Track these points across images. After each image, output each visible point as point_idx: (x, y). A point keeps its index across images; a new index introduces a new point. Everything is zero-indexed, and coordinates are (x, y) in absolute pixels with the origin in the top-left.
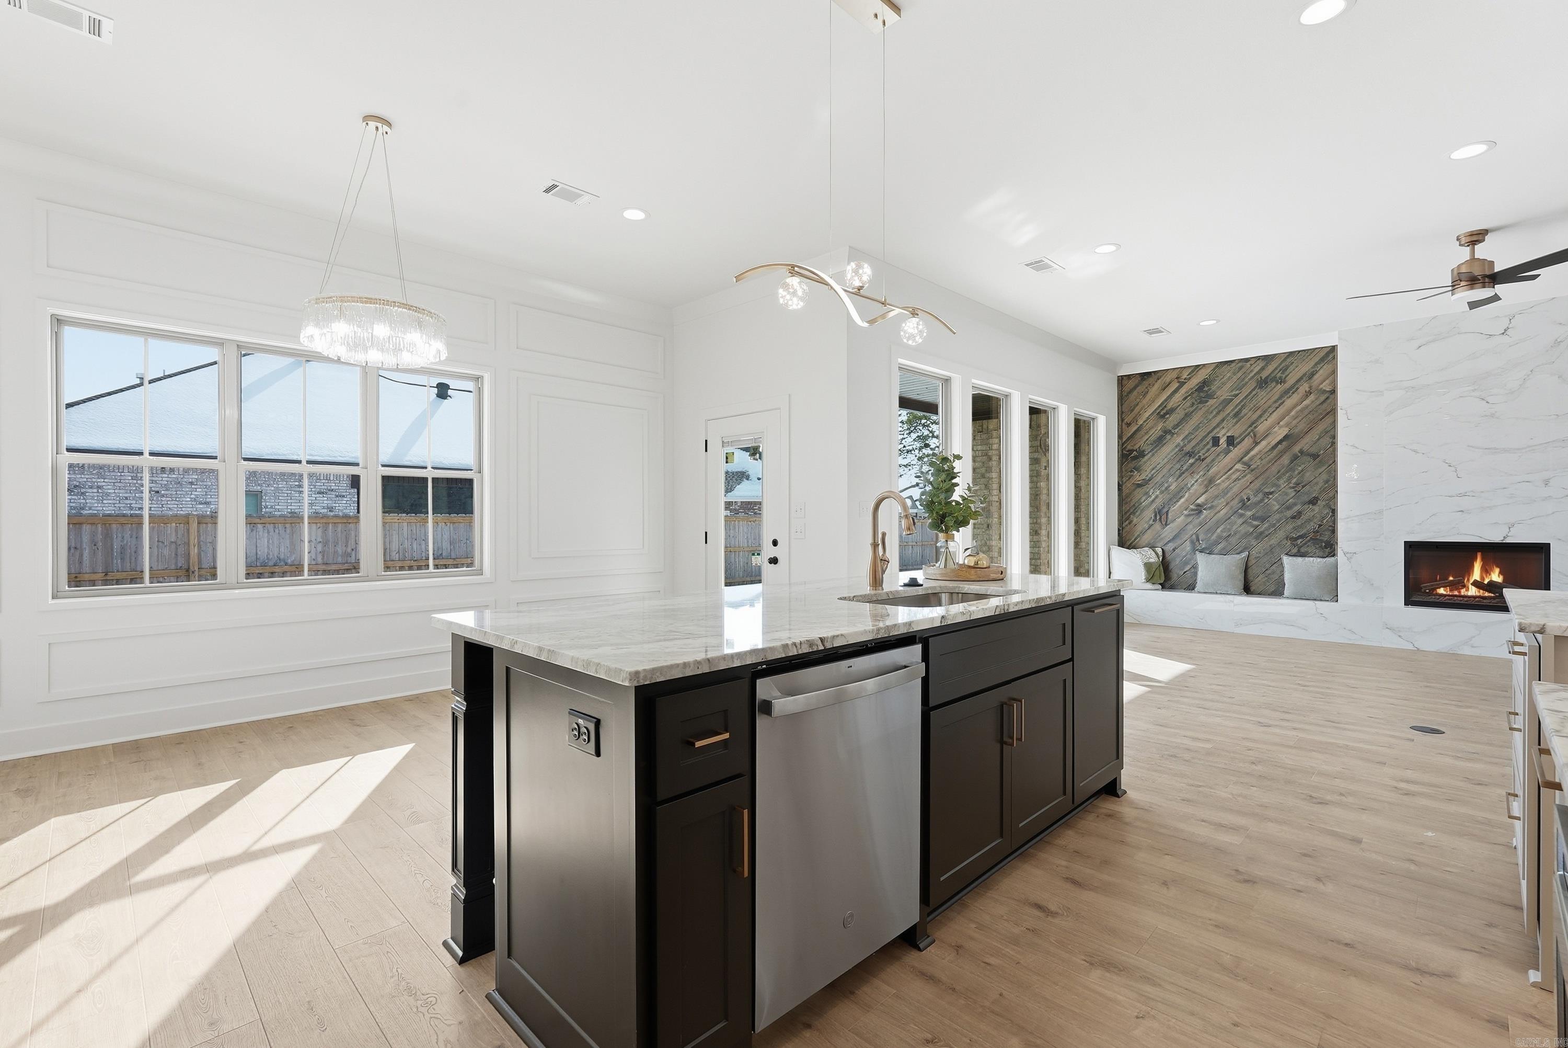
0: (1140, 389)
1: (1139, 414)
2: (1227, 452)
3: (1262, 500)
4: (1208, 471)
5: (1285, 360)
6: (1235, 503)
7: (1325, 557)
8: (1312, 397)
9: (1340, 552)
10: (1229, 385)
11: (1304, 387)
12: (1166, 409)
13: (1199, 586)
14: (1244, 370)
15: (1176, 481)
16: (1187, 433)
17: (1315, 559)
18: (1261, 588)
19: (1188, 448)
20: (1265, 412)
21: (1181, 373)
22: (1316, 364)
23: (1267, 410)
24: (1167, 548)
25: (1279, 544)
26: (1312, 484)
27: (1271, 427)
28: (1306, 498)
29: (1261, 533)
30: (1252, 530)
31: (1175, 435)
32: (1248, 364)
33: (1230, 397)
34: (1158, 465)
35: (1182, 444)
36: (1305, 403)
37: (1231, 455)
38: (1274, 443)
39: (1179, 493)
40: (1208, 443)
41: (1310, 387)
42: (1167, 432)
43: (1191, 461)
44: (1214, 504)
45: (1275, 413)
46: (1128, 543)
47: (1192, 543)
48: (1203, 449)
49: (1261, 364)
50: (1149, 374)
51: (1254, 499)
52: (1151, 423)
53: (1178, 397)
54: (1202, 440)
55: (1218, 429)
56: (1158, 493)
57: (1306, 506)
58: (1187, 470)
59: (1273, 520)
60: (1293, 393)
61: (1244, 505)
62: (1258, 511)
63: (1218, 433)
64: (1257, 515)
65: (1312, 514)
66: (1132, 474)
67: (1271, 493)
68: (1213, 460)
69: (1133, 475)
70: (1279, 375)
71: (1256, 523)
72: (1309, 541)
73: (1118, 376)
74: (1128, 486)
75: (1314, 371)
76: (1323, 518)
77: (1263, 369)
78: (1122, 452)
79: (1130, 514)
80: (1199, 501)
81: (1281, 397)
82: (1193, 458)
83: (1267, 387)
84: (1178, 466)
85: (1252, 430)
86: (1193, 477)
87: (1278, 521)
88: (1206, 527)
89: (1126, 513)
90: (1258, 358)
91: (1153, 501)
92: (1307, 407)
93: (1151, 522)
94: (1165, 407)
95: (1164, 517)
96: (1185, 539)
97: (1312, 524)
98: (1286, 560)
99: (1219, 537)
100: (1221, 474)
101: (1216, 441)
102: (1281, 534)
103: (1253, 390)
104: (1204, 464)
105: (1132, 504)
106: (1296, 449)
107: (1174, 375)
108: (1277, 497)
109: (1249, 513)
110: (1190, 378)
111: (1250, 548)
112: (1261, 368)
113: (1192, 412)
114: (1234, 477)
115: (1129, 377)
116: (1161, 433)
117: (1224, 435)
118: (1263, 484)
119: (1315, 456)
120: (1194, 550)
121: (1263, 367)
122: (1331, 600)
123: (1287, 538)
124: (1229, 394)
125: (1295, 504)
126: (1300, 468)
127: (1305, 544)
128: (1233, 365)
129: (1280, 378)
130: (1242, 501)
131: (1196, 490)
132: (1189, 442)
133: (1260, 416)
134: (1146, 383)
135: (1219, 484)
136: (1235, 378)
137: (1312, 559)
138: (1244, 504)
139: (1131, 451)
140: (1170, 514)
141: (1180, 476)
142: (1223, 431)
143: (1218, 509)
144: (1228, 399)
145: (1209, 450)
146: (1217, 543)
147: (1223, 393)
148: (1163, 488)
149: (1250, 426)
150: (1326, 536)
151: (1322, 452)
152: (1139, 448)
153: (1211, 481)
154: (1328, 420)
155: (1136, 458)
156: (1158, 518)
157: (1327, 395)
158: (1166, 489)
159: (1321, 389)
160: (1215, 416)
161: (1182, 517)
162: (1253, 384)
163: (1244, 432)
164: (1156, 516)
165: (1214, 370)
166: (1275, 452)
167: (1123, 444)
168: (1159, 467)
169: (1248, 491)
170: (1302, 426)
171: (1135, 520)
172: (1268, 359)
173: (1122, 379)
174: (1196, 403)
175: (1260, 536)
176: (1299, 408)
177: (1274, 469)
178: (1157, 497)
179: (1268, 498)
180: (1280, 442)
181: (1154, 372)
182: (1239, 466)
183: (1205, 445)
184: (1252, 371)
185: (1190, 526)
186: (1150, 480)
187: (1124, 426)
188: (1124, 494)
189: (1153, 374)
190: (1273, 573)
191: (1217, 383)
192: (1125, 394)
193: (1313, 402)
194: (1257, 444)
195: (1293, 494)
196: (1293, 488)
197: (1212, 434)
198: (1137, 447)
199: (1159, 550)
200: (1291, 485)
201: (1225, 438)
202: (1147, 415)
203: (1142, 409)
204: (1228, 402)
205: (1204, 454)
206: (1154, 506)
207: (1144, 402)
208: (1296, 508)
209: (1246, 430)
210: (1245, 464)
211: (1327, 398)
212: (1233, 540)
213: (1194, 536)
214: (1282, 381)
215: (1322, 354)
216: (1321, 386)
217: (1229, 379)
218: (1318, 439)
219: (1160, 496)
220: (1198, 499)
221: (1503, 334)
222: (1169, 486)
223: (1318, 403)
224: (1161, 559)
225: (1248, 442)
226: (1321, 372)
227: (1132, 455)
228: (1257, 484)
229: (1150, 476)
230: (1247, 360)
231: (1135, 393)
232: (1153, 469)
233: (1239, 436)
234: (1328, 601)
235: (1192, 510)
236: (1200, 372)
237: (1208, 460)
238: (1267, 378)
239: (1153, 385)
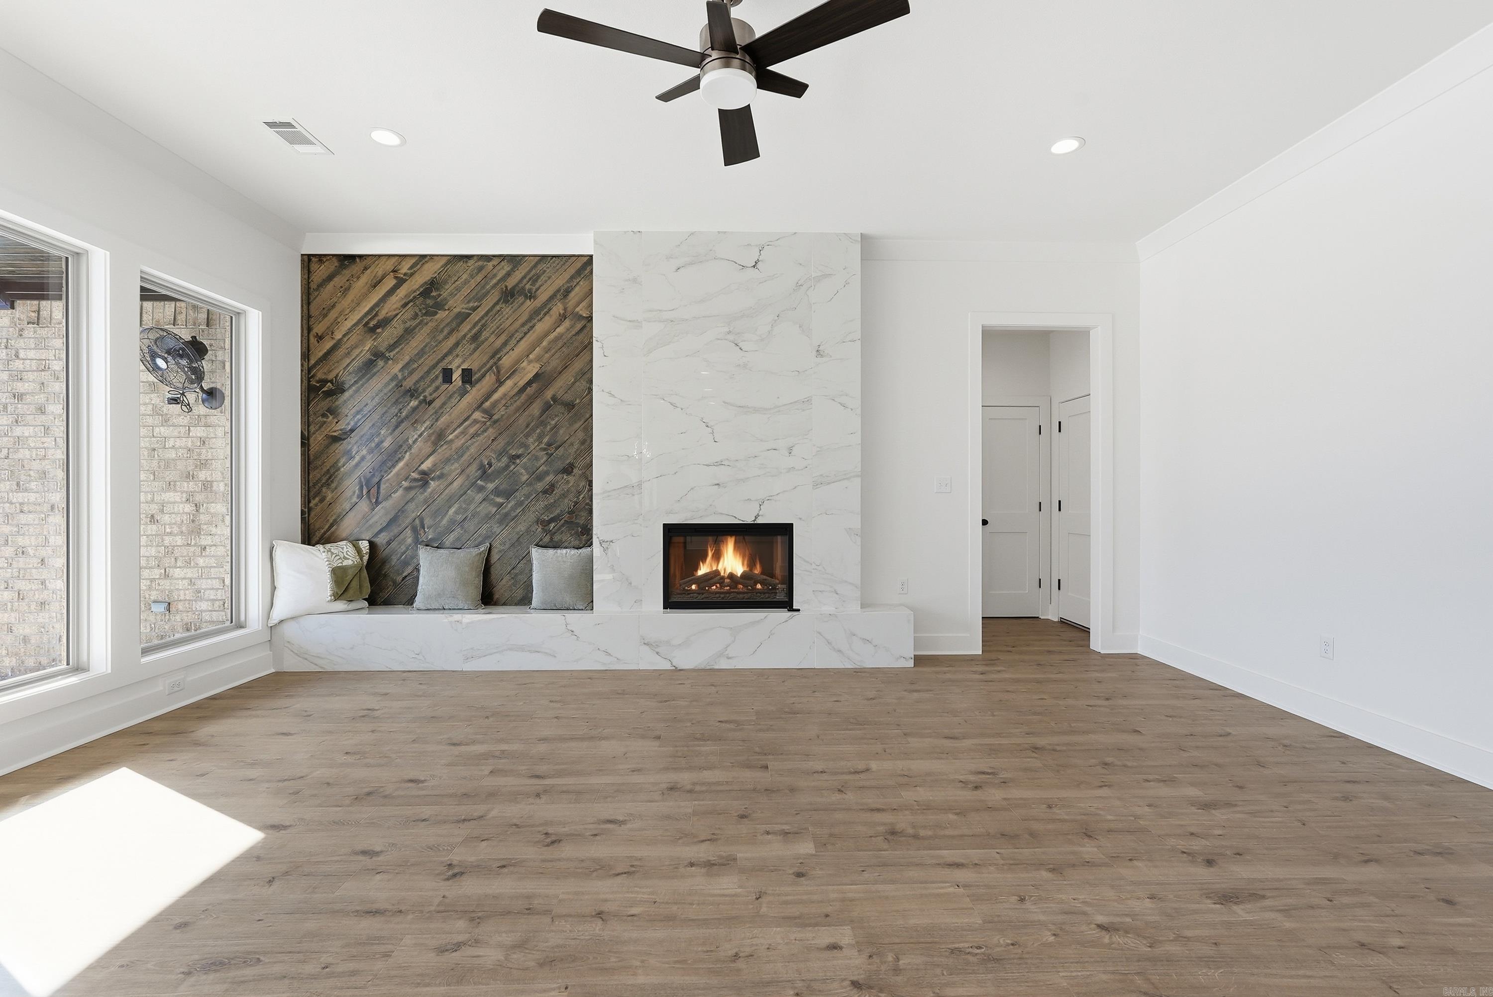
0: (338, 281)
1: (336, 322)
2: (463, 393)
3: (507, 466)
4: (437, 420)
5: (535, 266)
6: (473, 470)
7: (581, 548)
8: (567, 323)
9: (595, 541)
10: (465, 291)
11: (558, 308)
12: (377, 318)
13: (419, 601)
14: (484, 273)
15: (391, 434)
16: (407, 358)
17: (568, 550)
18: (507, 595)
19: (409, 383)
20: (511, 337)
21: (400, 264)
22: (572, 278)
23: (513, 335)
24: (381, 540)
25: (528, 531)
26: (566, 445)
27: (519, 361)
28: (560, 465)
29: (506, 515)
30: (495, 509)
31: (390, 362)
32: (490, 265)
33: (467, 311)
34: (365, 406)
35: (400, 377)
36: (558, 330)
37: (468, 399)
38: (522, 383)
39: (396, 452)
40: (437, 377)
41: (565, 309)
42: (377, 355)
43: (414, 403)
44: (445, 471)
45: (522, 342)
46: (318, 535)
47: (415, 530)
48: (429, 386)
49: (506, 267)
50: (352, 258)
51: (498, 465)
52: (354, 339)
53: (395, 301)
54: (428, 372)
55: (450, 358)
56: (364, 452)
57: (560, 476)
58: (407, 417)
59: (520, 495)
60: (545, 314)
61: (484, 474)
62: (501, 484)
63: (450, 363)
64: (501, 487)
65: (566, 488)
66: (325, 420)
67: (519, 456)
68: (444, 404)
69: (325, 422)
70: (528, 287)
71: (499, 500)
72: (563, 526)
73: (302, 255)
74: (318, 439)
75: (569, 287)
76: (579, 493)
77: (508, 274)
78: (309, 381)
79: (322, 486)
80: (425, 467)
81: (530, 319)
82: (416, 398)
83: (514, 301)
84: (394, 410)
85: (495, 363)
86: (415, 429)
87: (527, 496)
88: (433, 507)
89: (314, 485)
90: (502, 257)
91: (357, 465)
92: (560, 337)
93: (355, 499)
94: (376, 315)
95: (374, 491)
96: (404, 525)
97: (566, 501)
98: (536, 554)
99: (452, 522)
100: (454, 426)
101: (447, 375)
102: (531, 516)
103: (496, 303)
104: (431, 410)
105: (325, 469)
106: (549, 394)
107: (389, 265)
108: (525, 463)
109: (491, 486)
110: (412, 275)
111: (492, 537)
112: (506, 274)
113: (415, 328)
114: (472, 430)
115: (321, 258)
116: (368, 356)
117: (459, 367)
118: (508, 444)
119: (570, 406)
120: (417, 542)
121: (509, 271)
122: (586, 609)
123: (537, 522)
124: (465, 306)
125: (547, 473)
126: (553, 422)
127: (559, 529)
128: (471, 262)
129: (530, 291)
130: (481, 467)
131: (420, 450)
132: (411, 373)
133: (505, 344)
134: (347, 273)
135: (452, 441)
136: (473, 283)
137: (564, 551)
138: (485, 472)
139: (324, 382)
140: (383, 486)
141: (397, 427)
142: (457, 361)
143: (450, 479)
144: (464, 312)
145: (437, 388)
146: (449, 530)
147: (457, 304)
148: (373, 445)
149: (492, 357)
150: (583, 518)
151: (578, 401)
152: (336, 377)
153: (440, 437)
154: (584, 357)
155: (330, 394)
156: (365, 492)
157: (583, 323)
158: (378, 445)
159: (578, 312)
160: (446, 337)
161: (400, 492)
162: (494, 296)
163: (485, 364)
164: (361, 489)
165: (446, 265)
166: (523, 397)
167: (309, 372)
168: (366, 410)
169: (488, 453)
170: (555, 363)
171: (330, 496)
172: (515, 260)
173: (310, 260)
174: (419, 313)
175: (505, 519)
176: (552, 336)
177: (522, 421)
178: (363, 458)
179: (514, 463)
180: (529, 383)
181: (361, 257)
182: (477, 415)
183: (433, 381)
184: (495, 276)
185: (412, 506)
186: (352, 431)
187: (313, 340)
188: (312, 452)
189: (358, 260)
190: (521, 573)
191: (449, 288)
192: (313, 286)
193: (568, 330)
194: (500, 383)
195: (545, 458)
196: (545, 449)
197: (443, 365)
198: (331, 376)
199: (364, 546)
200: (543, 446)
201: (459, 372)
202: (349, 324)
203: (340, 314)
204: (462, 317)
205: (431, 395)
206: (358, 473)
207: (346, 302)
208: (549, 478)
209: (488, 362)
210: (485, 412)
211: (584, 327)
212: (471, 526)
213: (417, 522)
214: (531, 296)
215: (578, 265)
216: (577, 309)
217: (466, 282)
218: (574, 383)
219: (369, 457)
220: (422, 463)
221: (754, 266)
222: (382, 442)
223: (573, 333)
224: (366, 558)
225: (490, 379)
226: (577, 289)
227: (325, 389)
228: (501, 443)
229: (352, 423)
230: (488, 258)
231: (330, 286)
232: (358, 412)
233: (479, 370)
234: (582, 610)
235: (415, 480)
236: (426, 266)
237: (437, 404)
238: (514, 288)
239: (358, 278)
